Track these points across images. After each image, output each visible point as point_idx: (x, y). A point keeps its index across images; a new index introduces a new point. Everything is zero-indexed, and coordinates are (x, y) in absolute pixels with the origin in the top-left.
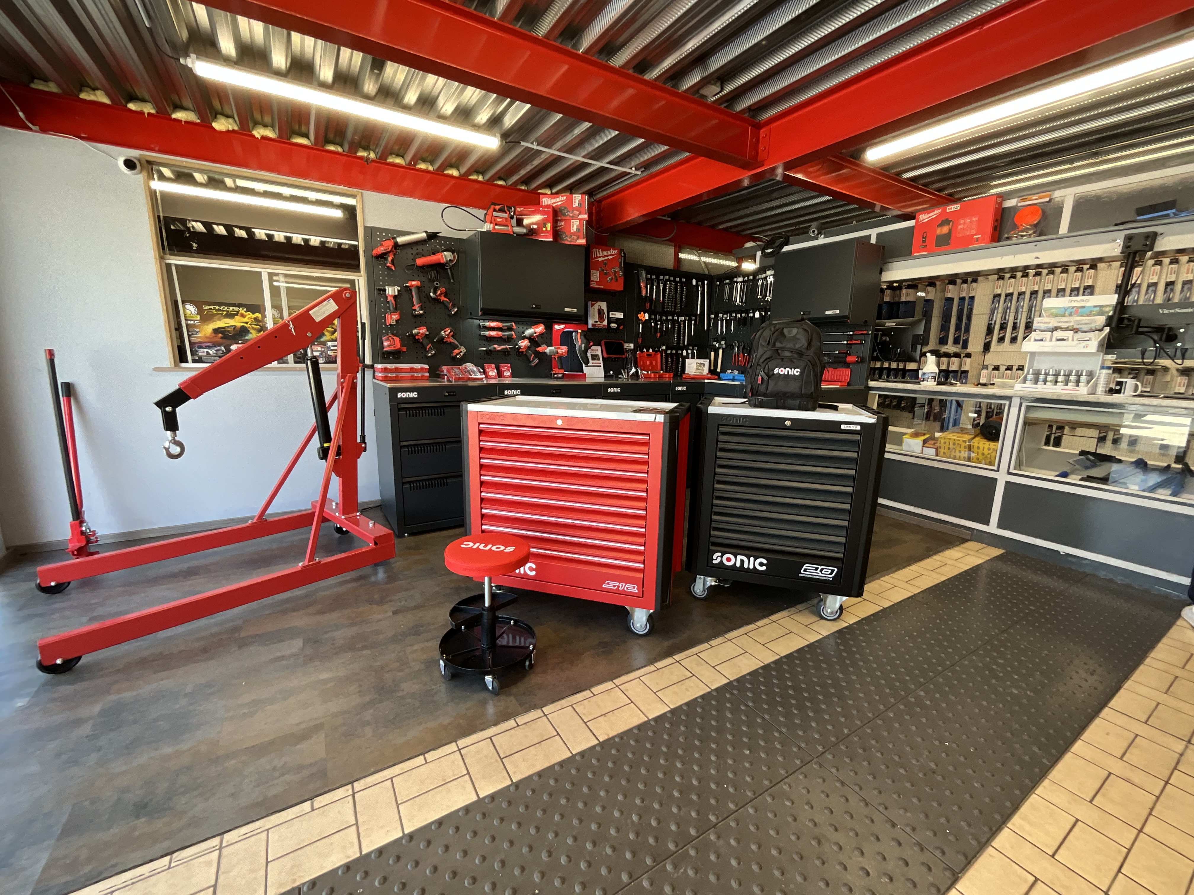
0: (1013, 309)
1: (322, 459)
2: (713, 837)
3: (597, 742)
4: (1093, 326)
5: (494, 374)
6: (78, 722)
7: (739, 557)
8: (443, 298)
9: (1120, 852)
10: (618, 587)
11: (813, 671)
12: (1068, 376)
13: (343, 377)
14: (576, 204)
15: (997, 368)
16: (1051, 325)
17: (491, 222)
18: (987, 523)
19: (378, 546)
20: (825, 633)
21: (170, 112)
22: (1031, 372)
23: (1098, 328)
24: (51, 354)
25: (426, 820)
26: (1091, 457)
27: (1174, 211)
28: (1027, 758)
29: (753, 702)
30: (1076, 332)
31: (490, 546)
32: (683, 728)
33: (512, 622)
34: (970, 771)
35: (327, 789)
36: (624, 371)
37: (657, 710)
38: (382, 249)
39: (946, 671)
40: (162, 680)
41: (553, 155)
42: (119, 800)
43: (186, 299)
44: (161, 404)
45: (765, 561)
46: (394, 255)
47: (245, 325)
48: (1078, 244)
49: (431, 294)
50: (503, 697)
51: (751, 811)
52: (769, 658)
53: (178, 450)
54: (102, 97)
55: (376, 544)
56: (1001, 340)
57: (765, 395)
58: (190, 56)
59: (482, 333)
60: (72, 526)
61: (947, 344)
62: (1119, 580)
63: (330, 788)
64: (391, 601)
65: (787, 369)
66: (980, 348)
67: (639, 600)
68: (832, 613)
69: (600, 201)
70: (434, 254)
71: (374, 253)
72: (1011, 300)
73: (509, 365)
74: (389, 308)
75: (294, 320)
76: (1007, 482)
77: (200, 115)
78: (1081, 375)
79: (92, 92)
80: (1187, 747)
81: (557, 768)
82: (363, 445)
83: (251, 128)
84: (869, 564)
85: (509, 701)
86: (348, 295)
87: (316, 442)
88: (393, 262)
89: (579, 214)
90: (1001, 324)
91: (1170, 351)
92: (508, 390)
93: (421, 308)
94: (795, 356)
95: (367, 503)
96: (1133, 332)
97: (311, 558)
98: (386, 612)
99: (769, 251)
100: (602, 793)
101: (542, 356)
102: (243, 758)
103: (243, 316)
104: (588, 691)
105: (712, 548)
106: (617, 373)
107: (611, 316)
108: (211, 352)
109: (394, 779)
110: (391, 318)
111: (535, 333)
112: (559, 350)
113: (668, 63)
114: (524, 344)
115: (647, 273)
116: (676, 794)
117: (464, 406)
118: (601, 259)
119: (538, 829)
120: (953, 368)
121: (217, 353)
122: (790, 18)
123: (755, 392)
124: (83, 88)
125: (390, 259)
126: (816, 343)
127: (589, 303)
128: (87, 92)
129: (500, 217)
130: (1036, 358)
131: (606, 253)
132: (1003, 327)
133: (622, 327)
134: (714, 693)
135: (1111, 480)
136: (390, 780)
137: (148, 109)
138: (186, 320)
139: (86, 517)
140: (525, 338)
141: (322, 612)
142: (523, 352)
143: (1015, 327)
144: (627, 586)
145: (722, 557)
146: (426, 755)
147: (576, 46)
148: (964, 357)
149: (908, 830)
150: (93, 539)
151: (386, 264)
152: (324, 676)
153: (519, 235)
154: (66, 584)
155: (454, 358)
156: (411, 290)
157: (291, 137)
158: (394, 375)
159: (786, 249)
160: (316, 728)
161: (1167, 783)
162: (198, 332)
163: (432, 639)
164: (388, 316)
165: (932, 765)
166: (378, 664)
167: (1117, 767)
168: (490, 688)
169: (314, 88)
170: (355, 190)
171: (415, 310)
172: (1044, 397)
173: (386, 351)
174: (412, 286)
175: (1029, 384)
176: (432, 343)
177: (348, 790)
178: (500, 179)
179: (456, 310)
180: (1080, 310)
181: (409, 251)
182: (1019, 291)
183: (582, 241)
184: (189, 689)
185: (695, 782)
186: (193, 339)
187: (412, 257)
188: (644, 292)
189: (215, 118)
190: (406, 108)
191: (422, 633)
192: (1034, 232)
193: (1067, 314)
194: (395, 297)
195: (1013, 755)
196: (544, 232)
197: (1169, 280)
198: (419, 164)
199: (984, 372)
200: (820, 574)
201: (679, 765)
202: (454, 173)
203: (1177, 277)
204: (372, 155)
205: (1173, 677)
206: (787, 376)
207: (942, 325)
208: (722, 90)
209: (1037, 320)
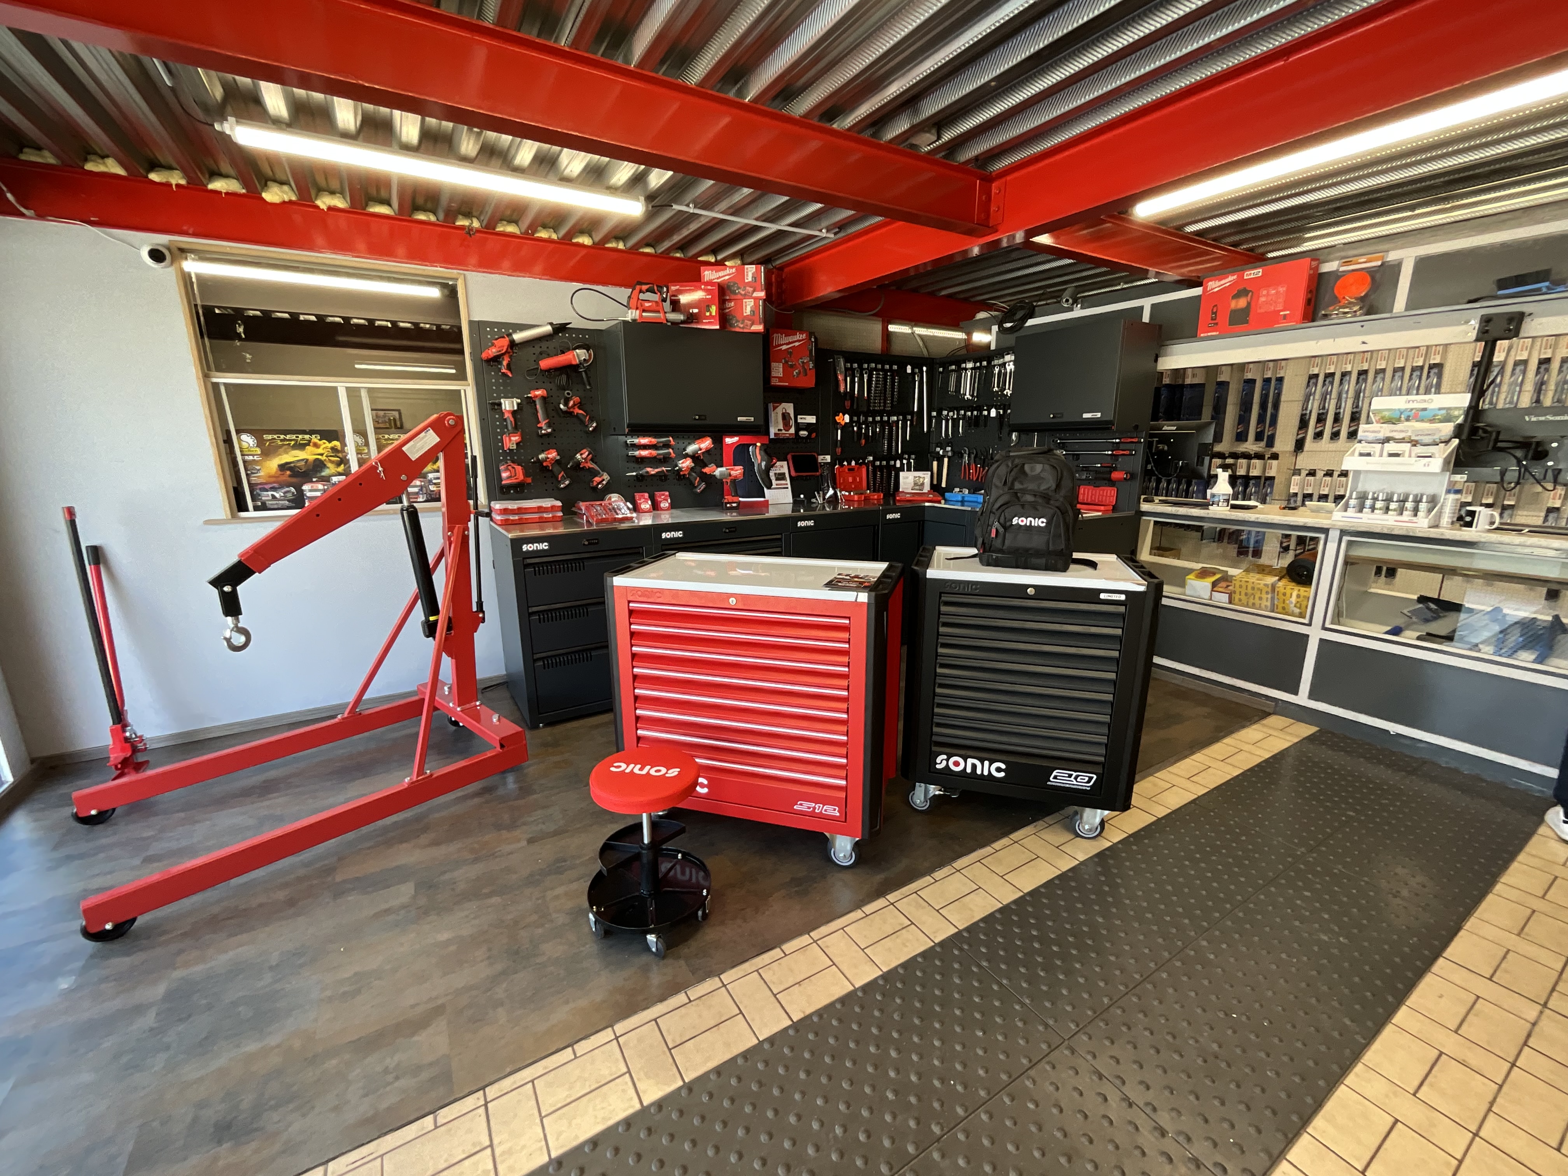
0: (1334, 395)
1: (428, 637)
2: (936, 1156)
3: (790, 1023)
4: (1436, 438)
5: (648, 506)
6: (139, 1010)
7: (970, 761)
8: (577, 411)
9: (1448, 1164)
10: (814, 808)
11: (1065, 915)
12: (1405, 501)
13: (451, 529)
14: (749, 278)
15: (1312, 473)
16: (1381, 436)
17: (637, 308)
18: (1296, 693)
19: (505, 749)
20: (1082, 857)
21: (205, 183)
22: (1354, 496)
23: (1443, 439)
24: (70, 512)
25: (577, 1137)
26: (1432, 606)
27: (1547, 284)
28: (1336, 1034)
29: (988, 960)
30: (1415, 445)
31: (648, 767)
32: (898, 1001)
33: (680, 856)
34: (1262, 1055)
35: (452, 1099)
36: (818, 493)
37: (866, 975)
38: (494, 350)
39: (1237, 910)
40: (241, 945)
41: (714, 218)
42: (195, 1120)
43: (243, 428)
44: (217, 582)
45: (1003, 766)
46: (511, 357)
47: (320, 457)
48: (1418, 326)
49: (562, 406)
50: (669, 961)
51: (984, 1117)
52: (1009, 896)
53: (242, 639)
54: (113, 167)
55: (502, 746)
56: (1319, 435)
57: (1000, 551)
58: (227, 120)
59: (630, 453)
60: (112, 731)
61: (1246, 441)
62: (1466, 770)
63: (458, 1096)
64: (524, 824)
65: (1029, 519)
66: (1291, 446)
67: (842, 825)
68: (1090, 830)
69: (781, 268)
70: (563, 352)
71: (484, 356)
72: (1332, 383)
73: (667, 493)
74: (506, 426)
75: (383, 461)
76: (1321, 640)
77: (245, 184)
78: (1420, 501)
79: (100, 161)
80: (1541, 1012)
81: (740, 1061)
82: (481, 615)
83: (313, 196)
84: (1140, 754)
85: (675, 967)
86: (452, 422)
87: (419, 613)
88: (509, 367)
89: (754, 291)
90: (1319, 414)
91: (1537, 471)
92: (666, 532)
93: (549, 425)
94: (1040, 500)
95: (490, 679)
96: (1490, 448)
97: (421, 771)
98: (519, 841)
99: (1008, 325)
100: (797, 1097)
101: (709, 479)
102: (347, 1056)
103: (316, 445)
104: (778, 950)
105: (934, 749)
106: (810, 496)
107: (799, 421)
108: (277, 495)
109: (535, 1082)
110: (510, 440)
111: (700, 449)
112: (732, 472)
113: (864, 110)
114: (685, 464)
115: (846, 362)
116: (890, 1096)
117: (608, 579)
118: (784, 347)
119: (717, 1149)
120: (1254, 473)
121: (285, 496)
122: (1027, 53)
123: (987, 546)
124: (89, 157)
125: (505, 363)
126: (1067, 483)
127: (771, 406)
128: (92, 161)
129: (648, 301)
130: (1362, 476)
131: (791, 339)
132: (1321, 419)
133: (814, 435)
134: (938, 949)
135: (1456, 637)
136: (531, 1084)
137: (176, 179)
138: (242, 455)
139: (130, 718)
140: (687, 456)
141: (436, 843)
142: (684, 475)
143: (1337, 419)
144: (825, 808)
145: (947, 760)
146: (575, 1046)
147: (741, 93)
148: (1269, 458)
149: (1181, 1139)
150: (140, 746)
151: (500, 369)
152: (444, 936)
153: (674, 323)
154: (110, 812)
155: (595, 489)
156: (534, 402)
157: (367, 205)
158: (517, 518)
159: (1030, 322)
160: (439, 1011)
161: (1513, 1065)
162: (259, 470)
163: (578, 879)
164: (506, 438)
165: (1215, 1046)
166: (509, 917)
167: (1450, 1044)
168: (654, 950)
169: (393, 152)
170: (455, 271)
171: (541, 428)
172: (1371, 530)
173: (505, 485)
174: (536, 396)
175: (1351, 512)
176: (565, 470)
177: (478, 1099)
178: (648, 245)
179: (594, 425)
180: (1421, 413)
181: (530, 350)
182: (1343, 370)
183: (759, 328)
184: (274, 959)
185: (914, 1078)
186: (254, 480)
187: (534, 357)
188: (842, 389)
189: (265, 186)
190: (518, 171)
191: (566, 870)
192: (1361, 309)
193: (1403, 419)
194: (514, 413)
195: (1317, 1030)
196: (707, 318)
197: (1543, 356)
198: (540, 231)
199: (1295, 479)
200: (1075, 783)
201: (893, 1054)
202: (586, 240)
203: (1554, 353)
204: (476, 224)
205: (1529, 911)
206: (1030, 528)
207: (1240, 415)
208: (939, 138)
209: (1363, 427)
